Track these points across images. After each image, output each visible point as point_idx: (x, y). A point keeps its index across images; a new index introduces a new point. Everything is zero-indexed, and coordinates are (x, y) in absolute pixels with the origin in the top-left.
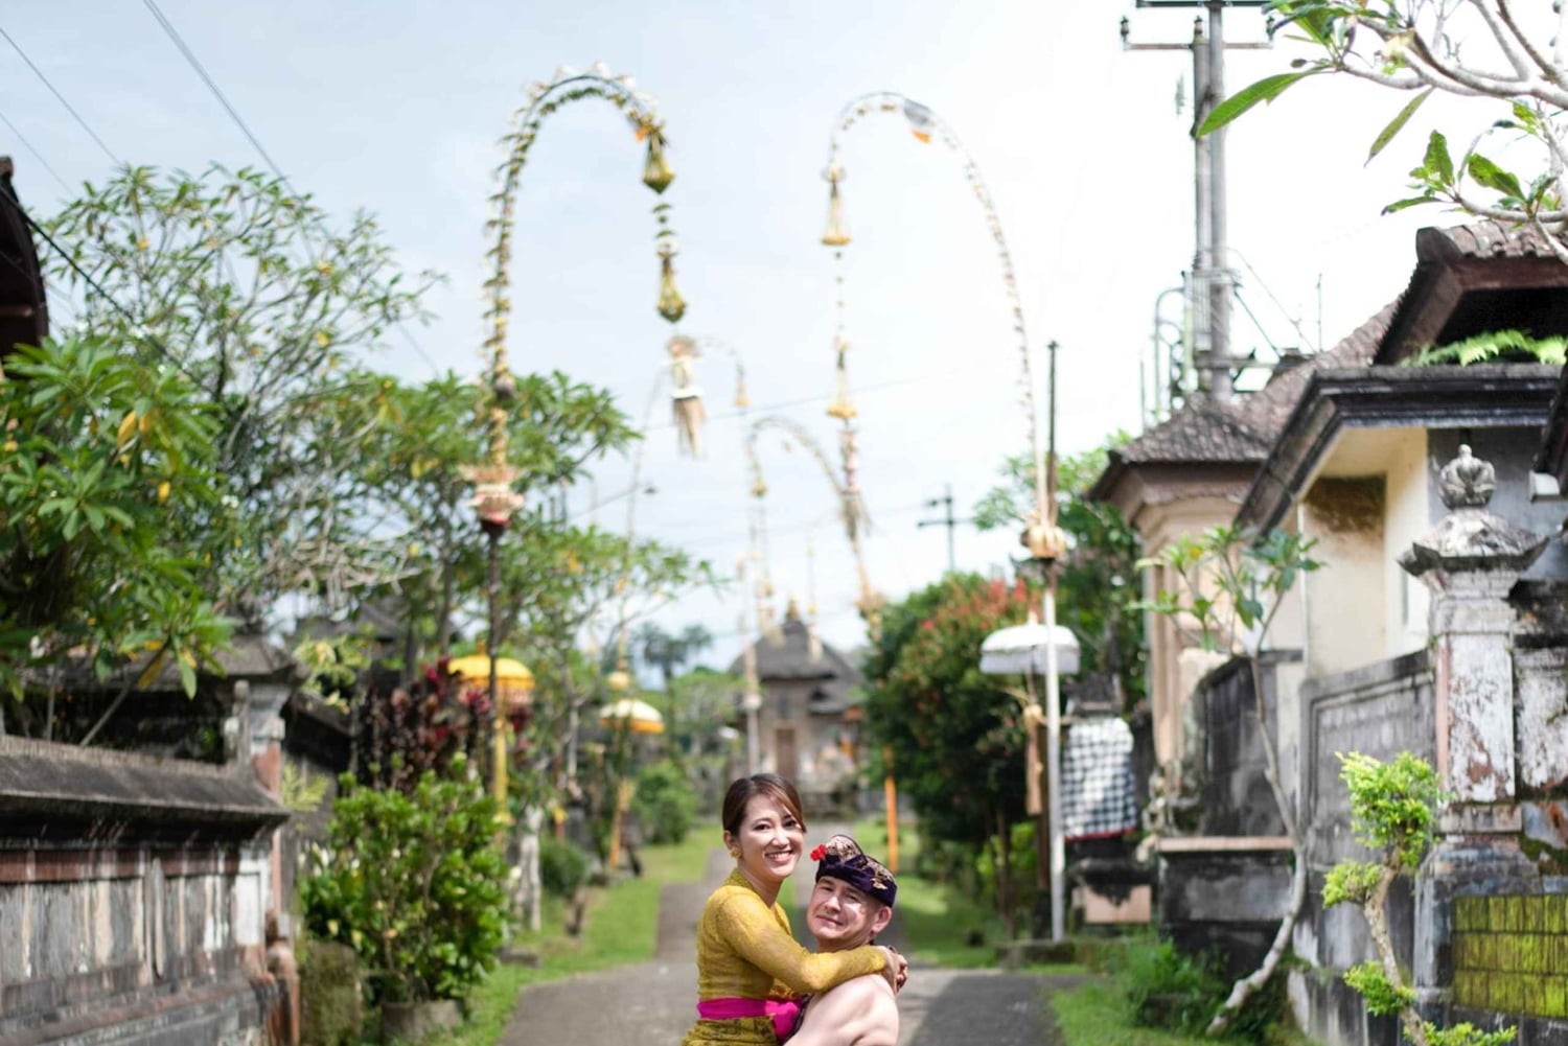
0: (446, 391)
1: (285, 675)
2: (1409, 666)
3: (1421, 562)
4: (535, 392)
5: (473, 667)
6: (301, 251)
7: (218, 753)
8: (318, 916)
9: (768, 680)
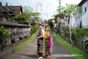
0: (35, 13)
1: (30, 22)
2: (64, 23)
3: (64, 20)
4: (38, 13)
5: (36, 22)
6: (30, 8)
7: (28, 25)
8: (31, 30)
9: (45, 22)
